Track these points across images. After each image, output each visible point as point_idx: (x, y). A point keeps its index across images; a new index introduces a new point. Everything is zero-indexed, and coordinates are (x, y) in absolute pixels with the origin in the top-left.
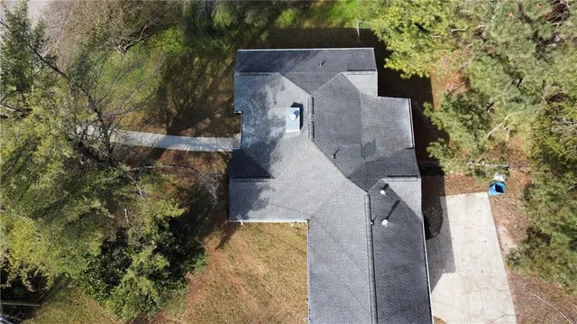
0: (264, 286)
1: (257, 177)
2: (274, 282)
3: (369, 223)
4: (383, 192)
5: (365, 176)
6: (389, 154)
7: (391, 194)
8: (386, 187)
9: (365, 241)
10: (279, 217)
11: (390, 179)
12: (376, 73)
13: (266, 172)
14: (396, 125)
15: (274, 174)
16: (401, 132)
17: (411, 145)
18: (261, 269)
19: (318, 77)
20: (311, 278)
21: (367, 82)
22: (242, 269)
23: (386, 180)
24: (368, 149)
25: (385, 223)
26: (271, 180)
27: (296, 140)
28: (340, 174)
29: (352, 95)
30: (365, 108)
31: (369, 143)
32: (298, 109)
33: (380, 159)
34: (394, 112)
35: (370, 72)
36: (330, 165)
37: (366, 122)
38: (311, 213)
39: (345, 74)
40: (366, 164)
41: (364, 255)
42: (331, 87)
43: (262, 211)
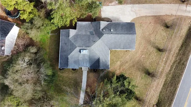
0: (123, 62)
1: (99, 62)
2: (122, 59)
3: (112, 34)
4: (104, 30)
5: (99, 34)
6: (93, 28)
7: (104, 28)
8: (103, 30)
9: (116, 35)
10: (109, 57)
11: (100, 28)
12: (70, 29)
13: (98, 59)
14: (85, 26)
15: (98, 57)
16: (87, 25)
17: (90, 22)
18: (119, 63)
19: (71, 45)
20: (124, 49)
21: (72, 32)
22: (119, 67)
23: (101, 30)
24: (92, 33)
25: (112, 30)
26: (100, 58)
27: (90, 51)
28: (99, 40)
29: (76, 37)
30: (80, 33)
31: (90, 33)
32: (81, 50)
33: (94, 31)
34: (81, 26)
35: (70, 31)
36: (97, 43)
37: (84, 33)
38: (108, 49)
39: (70, 38)
40: (96, 34)
41: (120, 36)
42: (74, 42)
43: (107, 61)
